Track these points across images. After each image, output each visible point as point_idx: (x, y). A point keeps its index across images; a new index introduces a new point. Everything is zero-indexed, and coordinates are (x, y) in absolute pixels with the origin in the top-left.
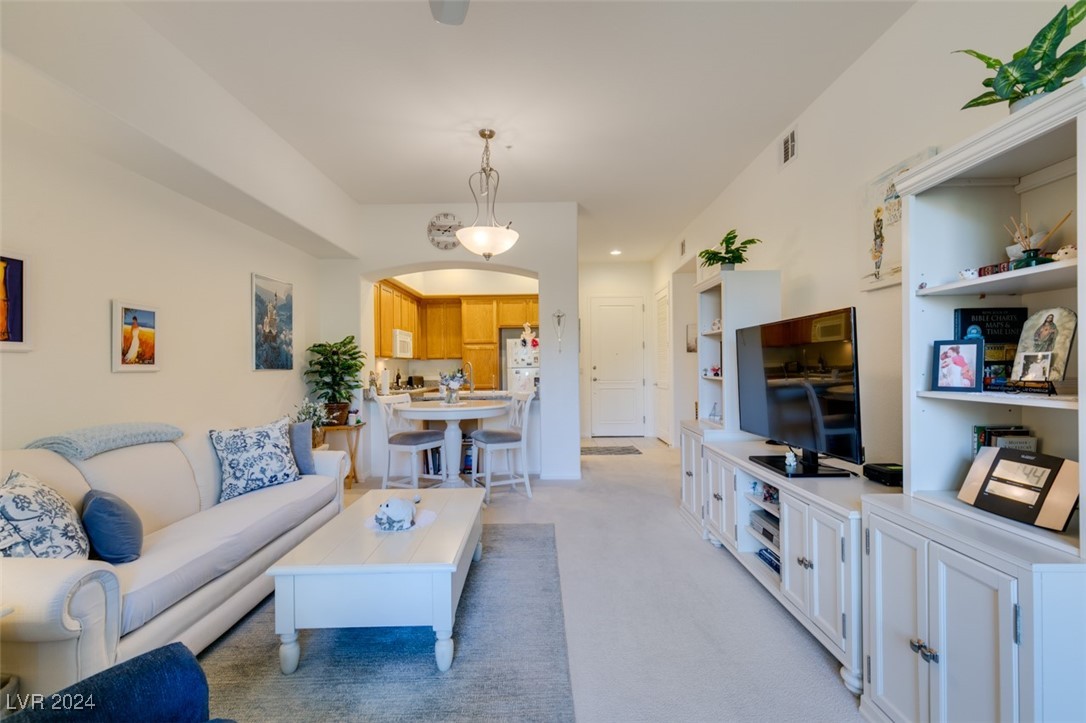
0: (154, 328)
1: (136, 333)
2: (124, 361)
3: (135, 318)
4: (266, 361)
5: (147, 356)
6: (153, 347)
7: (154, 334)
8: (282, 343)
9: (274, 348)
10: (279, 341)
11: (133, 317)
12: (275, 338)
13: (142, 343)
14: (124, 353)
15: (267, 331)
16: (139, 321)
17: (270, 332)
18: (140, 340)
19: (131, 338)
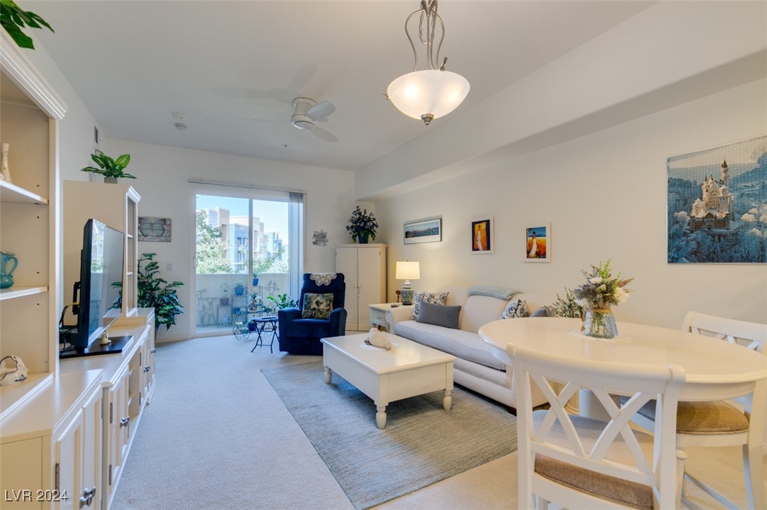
0: (545, 236)
1: (535, 241)
2: (528, 257)
3: (534, 233)
4: (695, 253)
5: (542, 253)
6: (545, 248)
7: (545, 240)
8: (747, 225)
9: (720, 236)
10: (733, 226)
11: (534, 232)
12: (723, 223)
13: (538, 246)
14: (528, 252)
15: (701, 214)
16: (537, 234)
17: (709, 215)
18: (537, 245)
19: (532, 244)
